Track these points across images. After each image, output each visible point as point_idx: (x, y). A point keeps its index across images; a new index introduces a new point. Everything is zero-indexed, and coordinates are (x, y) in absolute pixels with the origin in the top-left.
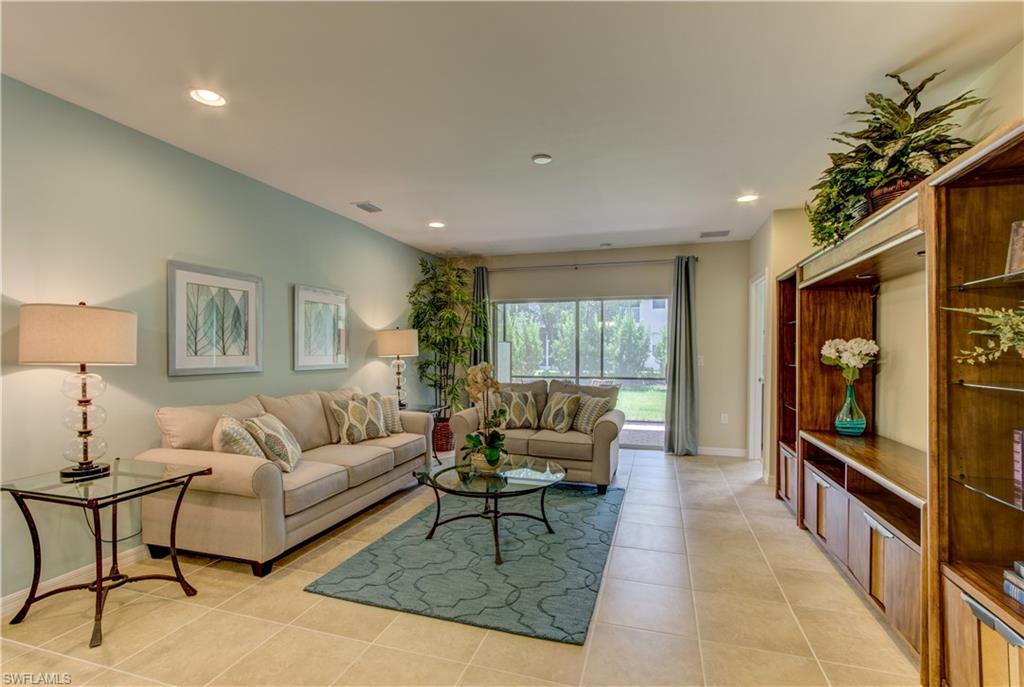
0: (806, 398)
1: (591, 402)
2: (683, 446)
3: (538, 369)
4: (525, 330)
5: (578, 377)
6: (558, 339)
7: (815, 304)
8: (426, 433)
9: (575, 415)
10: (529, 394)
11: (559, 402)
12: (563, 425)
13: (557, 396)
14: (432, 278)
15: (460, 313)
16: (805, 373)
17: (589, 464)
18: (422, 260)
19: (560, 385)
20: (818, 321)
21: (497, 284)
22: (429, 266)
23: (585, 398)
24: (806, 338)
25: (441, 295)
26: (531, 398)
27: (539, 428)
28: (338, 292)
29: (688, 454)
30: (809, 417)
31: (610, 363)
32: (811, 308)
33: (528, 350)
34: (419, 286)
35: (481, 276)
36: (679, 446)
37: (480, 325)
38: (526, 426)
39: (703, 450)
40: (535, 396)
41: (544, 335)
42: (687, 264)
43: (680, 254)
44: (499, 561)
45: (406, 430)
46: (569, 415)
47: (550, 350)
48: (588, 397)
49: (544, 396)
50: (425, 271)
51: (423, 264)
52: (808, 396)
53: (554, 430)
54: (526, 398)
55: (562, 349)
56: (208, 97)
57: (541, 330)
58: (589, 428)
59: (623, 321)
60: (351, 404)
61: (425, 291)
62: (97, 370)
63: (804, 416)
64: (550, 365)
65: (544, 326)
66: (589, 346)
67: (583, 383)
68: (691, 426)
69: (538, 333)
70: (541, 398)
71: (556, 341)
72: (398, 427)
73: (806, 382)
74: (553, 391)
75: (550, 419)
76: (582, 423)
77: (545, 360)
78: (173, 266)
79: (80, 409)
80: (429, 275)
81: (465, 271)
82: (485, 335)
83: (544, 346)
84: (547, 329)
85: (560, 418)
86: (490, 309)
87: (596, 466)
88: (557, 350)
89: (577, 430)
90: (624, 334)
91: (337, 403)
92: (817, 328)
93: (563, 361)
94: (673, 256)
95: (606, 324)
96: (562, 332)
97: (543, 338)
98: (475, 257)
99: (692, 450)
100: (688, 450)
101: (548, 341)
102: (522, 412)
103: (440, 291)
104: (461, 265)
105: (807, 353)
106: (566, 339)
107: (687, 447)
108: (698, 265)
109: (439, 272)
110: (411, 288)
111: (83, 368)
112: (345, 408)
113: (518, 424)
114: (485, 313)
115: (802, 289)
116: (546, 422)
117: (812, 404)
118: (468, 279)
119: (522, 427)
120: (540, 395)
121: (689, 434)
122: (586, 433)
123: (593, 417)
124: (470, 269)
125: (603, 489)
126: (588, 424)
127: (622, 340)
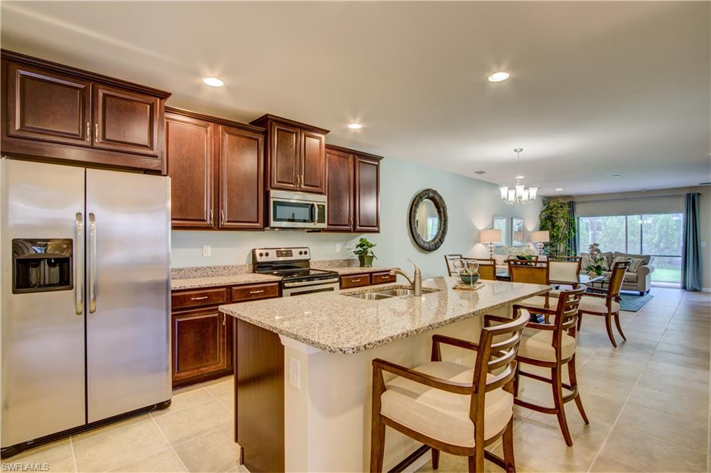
2: (692, 286)
6: (601, 230)
14: (548, 208)
15: (562, 223)
17: (635, 284)
19: (619, 254)
21: (579, 209)
22: (547, 202)
25: (553, 215)
28: (521, 218)
29: (695, 290)
34: (542, 212)
35: (572, 205)
36: (689, 287)
37: (572, 227)
39: (704, 289)
42: (693, 197)
43: (689, 192)
50: (544, 205)
51: (543, 202)
58: (635, 270)
61: (544, 214)
67: (630, 253)
68: (697, 277)
74: (615, 256)
80: (546, 207)
81: (564, 204)
86: (576, 221)
87: (639, 285)
89: (629, 272)
94: (685, 193)
95: (645, 222)
96: (605, 226)
98: (568, 197)
99: (697, 288)
103: (552, 213)
104: (561, 201)
107: (694, 286)
108: (702, 198)
109: (552, 205)
110: (539, 213)
118: (566, 209)
120: (610, 257)
121: (696, 281)
122: (633, 272)
123: (637, 266)
124: (566, 203)
125: (642, 294)
126: (634, 268)
127: (660, 232)
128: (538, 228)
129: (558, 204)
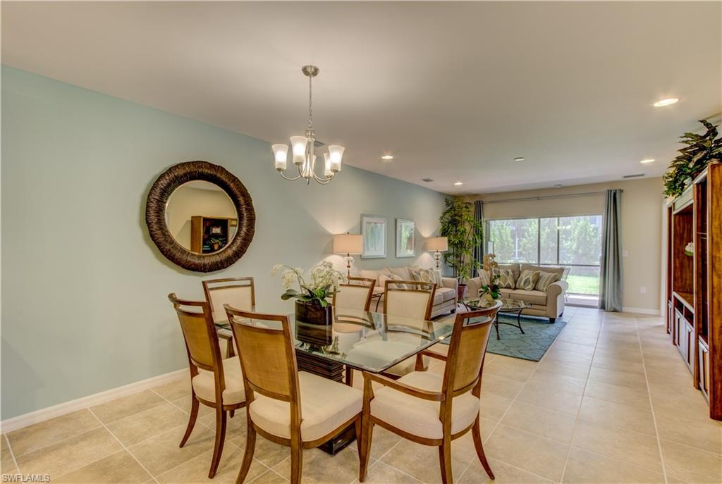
0: (678, 274)
1: (546, 275)
2: (611, 305)
3: (510, 259)
4: (500, 232)
5: (539, 264)
7: (684, 223)
8: (455, 288)
9: (536, 282)
10: (510, 271)
11: (526, 275)
12: (530, 287)
13: (526, 272)
14: (451, 209)
15: (467, 227)
16: (677, 262)
17: (544, 308)
18: (446, 199)
19: (528, 267)
20: (686, 232)
21: (488, 210)
22: (450, 202)
23: (542, 273)
24: (678, 241)
25: (457, 218)
26: (511, 273)
27: (515, 289)
28: (411, 220)
29: (615, 311)
30: (680, 285)
31: (568, 255)
32: (681, 224)
33: (502, 247)
34: (445, 214)
35: (479, 205)
36: (608, 306)
37: (478, 232)
38: (508, 287)
39: (625, 309)
40: (513, 272)
41: (515, 235)
42: (615, 194)
43: (610, 189)
44: (498, 339)
45: (445, 286)
46: (533, 282)
47: (519, 246)
48: (545, 273)
49: (518, 273)
50: (448, 205)
51: (447, 201)
52: (679, 273)
53: (524, 289)
54: (508, 273)
55: (528, 245)
56: (388, 157)
57: (512, 231)
58: (545, 289)
59: (579, 224)
60: (422, 273)
61: (447, 216)
62: (352, 256)
63: (677, 285)
64: (518, 256)
65: (514, 229)
66: (551, 243)
67: (541, 266)
68: (617, 293)
69: (510, 234)
70: (517, 273)
71: (524, 239)
72: (442, 285)
73: (678, 265)
74: (524, 270)
75: (522, 283)
76: (540, 286)
77: (515, 253)
78: (362, 216)
79: (347, 269)
80: (450, 207)
81: (470, 204)
82: (482, 239)
83: (514, 243)
84: (517, 230)
85: (527, 283)
86: (484, 225)
87: (548, 308)
88: (525, 246)
89: (537, 290)
90: (580, 233)
91: (415, 272)
92: (685, 235)
93: (529, 253)
94: (605, 189)
97: (513, 237)
98: (476, 195)
99: (618, 308)
100: (615, 309)
101: (517, 239)
102: (506, 280)
103: (456, 215)
104: (467, 200)
105: (678, 250)
106: (532, 237)
107: (614, 306)
108: (623, 194)
109: (456, 205)
110: (441, 215)
111: (348, 255)
112: (419, 274)
113: (504, 286)
114: (481, 226)
115: (675, 215)
116: (519, 285)
117: (682, 278)
118: (472, 209)
119: (505, 288)
120: (517, 271)
121: (616, 299)
122: (543, 291)
123: (547, 283)
124: (473, 202)
125: (552, 321)
126: (544, 286)
127: (578, 238)
128: (439, 233)
129: (462, 203)
